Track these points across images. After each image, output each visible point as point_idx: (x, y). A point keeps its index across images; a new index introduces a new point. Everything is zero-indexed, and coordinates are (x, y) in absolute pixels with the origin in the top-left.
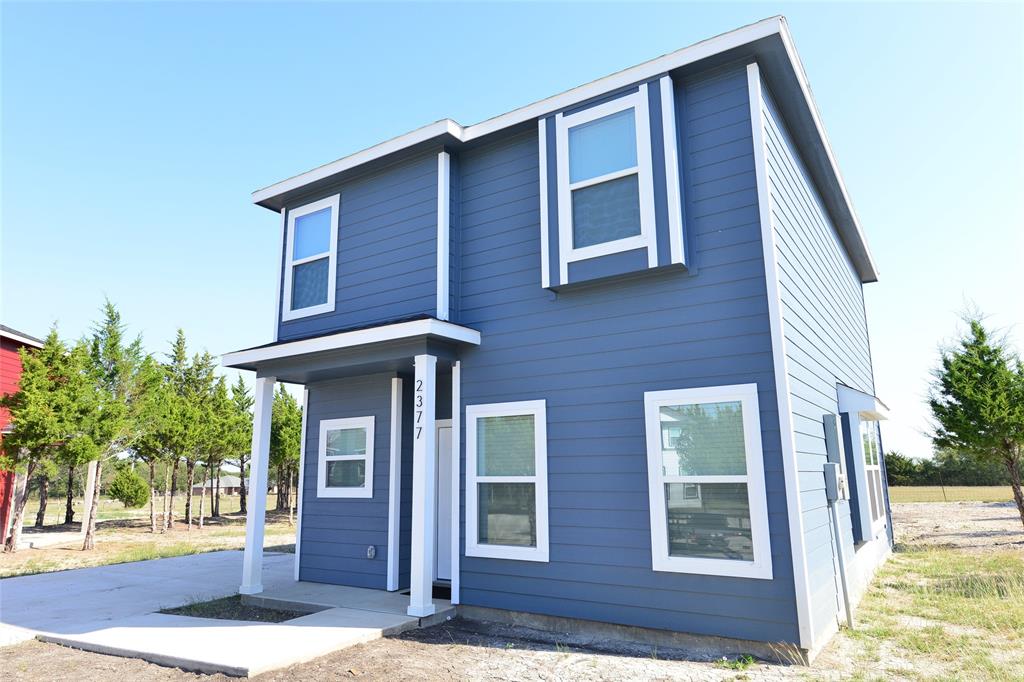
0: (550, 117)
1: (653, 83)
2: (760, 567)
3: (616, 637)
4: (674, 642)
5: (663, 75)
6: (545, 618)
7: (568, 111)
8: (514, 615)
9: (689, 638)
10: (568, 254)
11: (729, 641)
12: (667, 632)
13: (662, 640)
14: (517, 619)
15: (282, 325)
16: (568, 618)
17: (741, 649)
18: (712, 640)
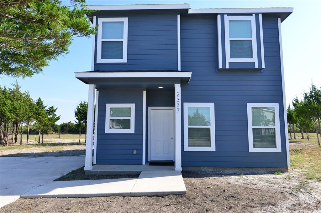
0: (222, 15)
1: (257, 15)
2: (278, 149)
3: (236, 170)
4: (254, 170)
5: (260, 13)
6: (213, 168)
7: (229, 15)
8: (202, 168)
9: (258, 169)
10: (229, 60)
11: (269, 169)
12: (252, 168)
13: (251, 170)
14: (203, 169)
15: (96, 64)
16: (221, 167)
17: (272, 170)
18: (264, 169)
